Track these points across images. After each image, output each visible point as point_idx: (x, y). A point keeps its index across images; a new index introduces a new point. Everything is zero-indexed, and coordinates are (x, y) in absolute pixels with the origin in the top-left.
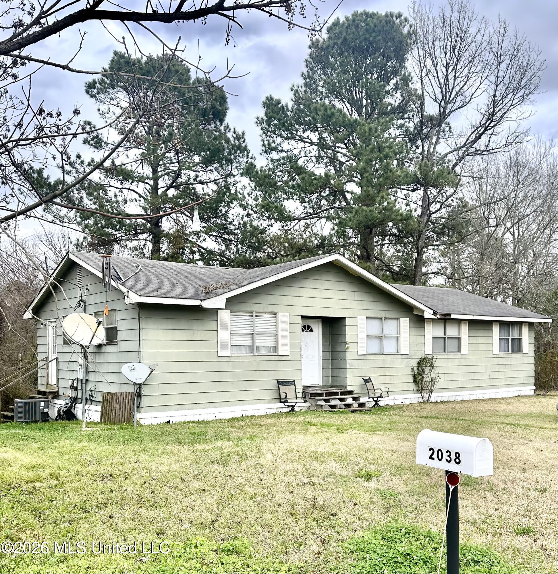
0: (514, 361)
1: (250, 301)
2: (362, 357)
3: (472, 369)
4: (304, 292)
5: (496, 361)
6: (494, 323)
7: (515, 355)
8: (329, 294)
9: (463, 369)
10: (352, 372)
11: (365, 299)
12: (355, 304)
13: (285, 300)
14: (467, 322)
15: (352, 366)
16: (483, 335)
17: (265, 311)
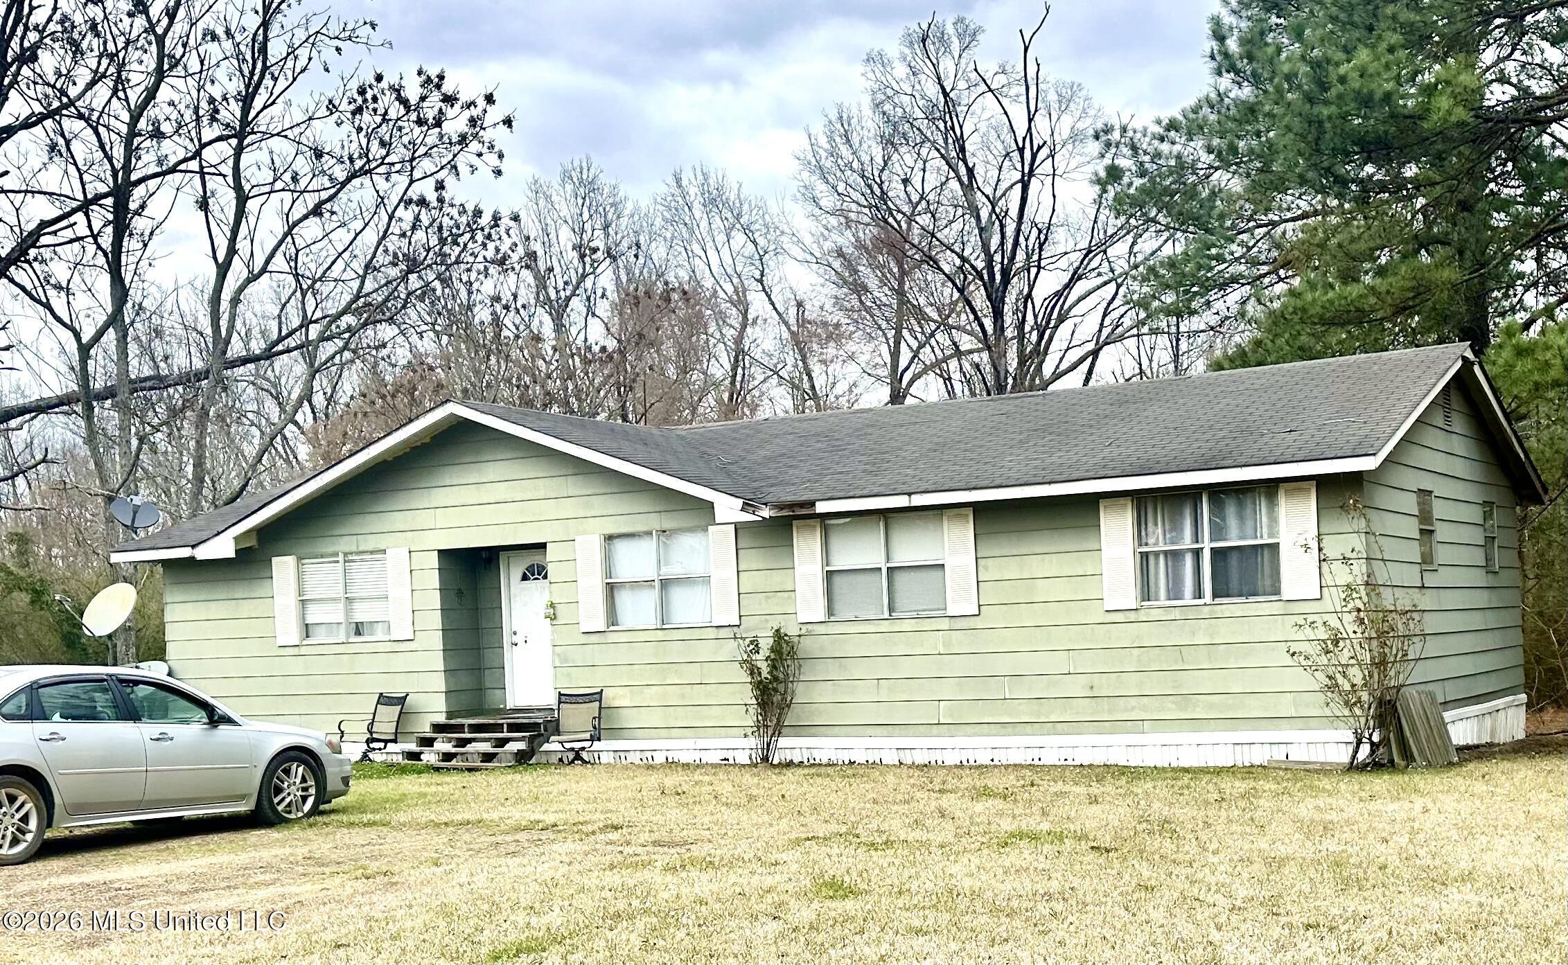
0: (1225, 632)
1: (331, 533)
2: (594, 638)
3: (1003, 665)
4: (440, 496)
5: (1125, 635)
6: (1102, 504)
7: (1233, 607)
8: (501, 492)
9: (960, 666)
10: (569, 675)
11: (597, 491)
12: (569, 508)
13: (397, 520)
14: (970, 511)
15: (566, 660)
16: (1053, 549)
17: (361, 549)
